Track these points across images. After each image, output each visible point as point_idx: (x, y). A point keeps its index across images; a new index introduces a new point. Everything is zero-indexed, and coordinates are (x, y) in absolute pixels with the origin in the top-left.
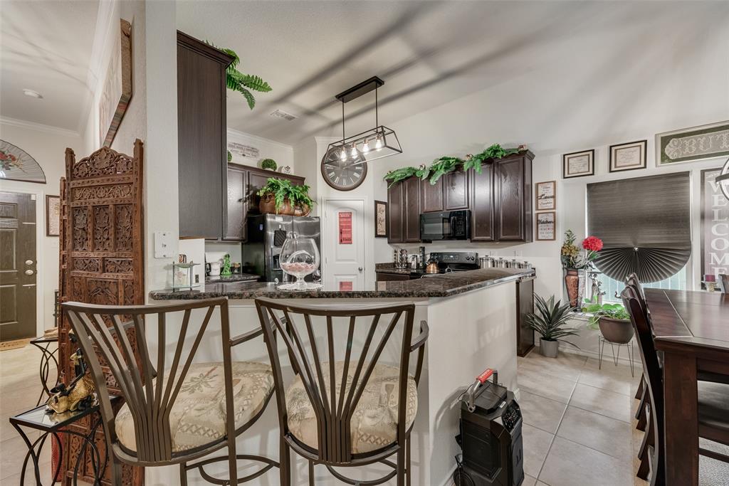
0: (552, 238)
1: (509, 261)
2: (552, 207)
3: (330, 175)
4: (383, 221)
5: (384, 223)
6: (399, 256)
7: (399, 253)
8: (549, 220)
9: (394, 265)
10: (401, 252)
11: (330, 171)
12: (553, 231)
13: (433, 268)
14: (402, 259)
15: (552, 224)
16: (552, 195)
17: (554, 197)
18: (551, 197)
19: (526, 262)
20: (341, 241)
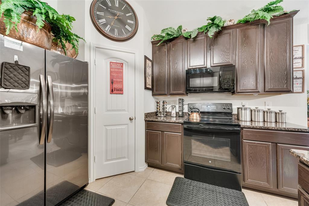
0: (301, 91)
1: (265, 110)
2: (301, 66)
3: (100, 21)
4: (150, 76)
5: (150, 78)
6: (161, 106)
7: (161, 103)
8: (298, 77)
9: (156, 114)
10: (163, 102)
11: (99, 18)
12: (301, 85)
13: (196, 116)
14: (163, 109)
15: (301, 80)
16: (301, 56)
17: (302, 58)
18: (300, 58)
19: (280, 111)
20: (112, 91)
